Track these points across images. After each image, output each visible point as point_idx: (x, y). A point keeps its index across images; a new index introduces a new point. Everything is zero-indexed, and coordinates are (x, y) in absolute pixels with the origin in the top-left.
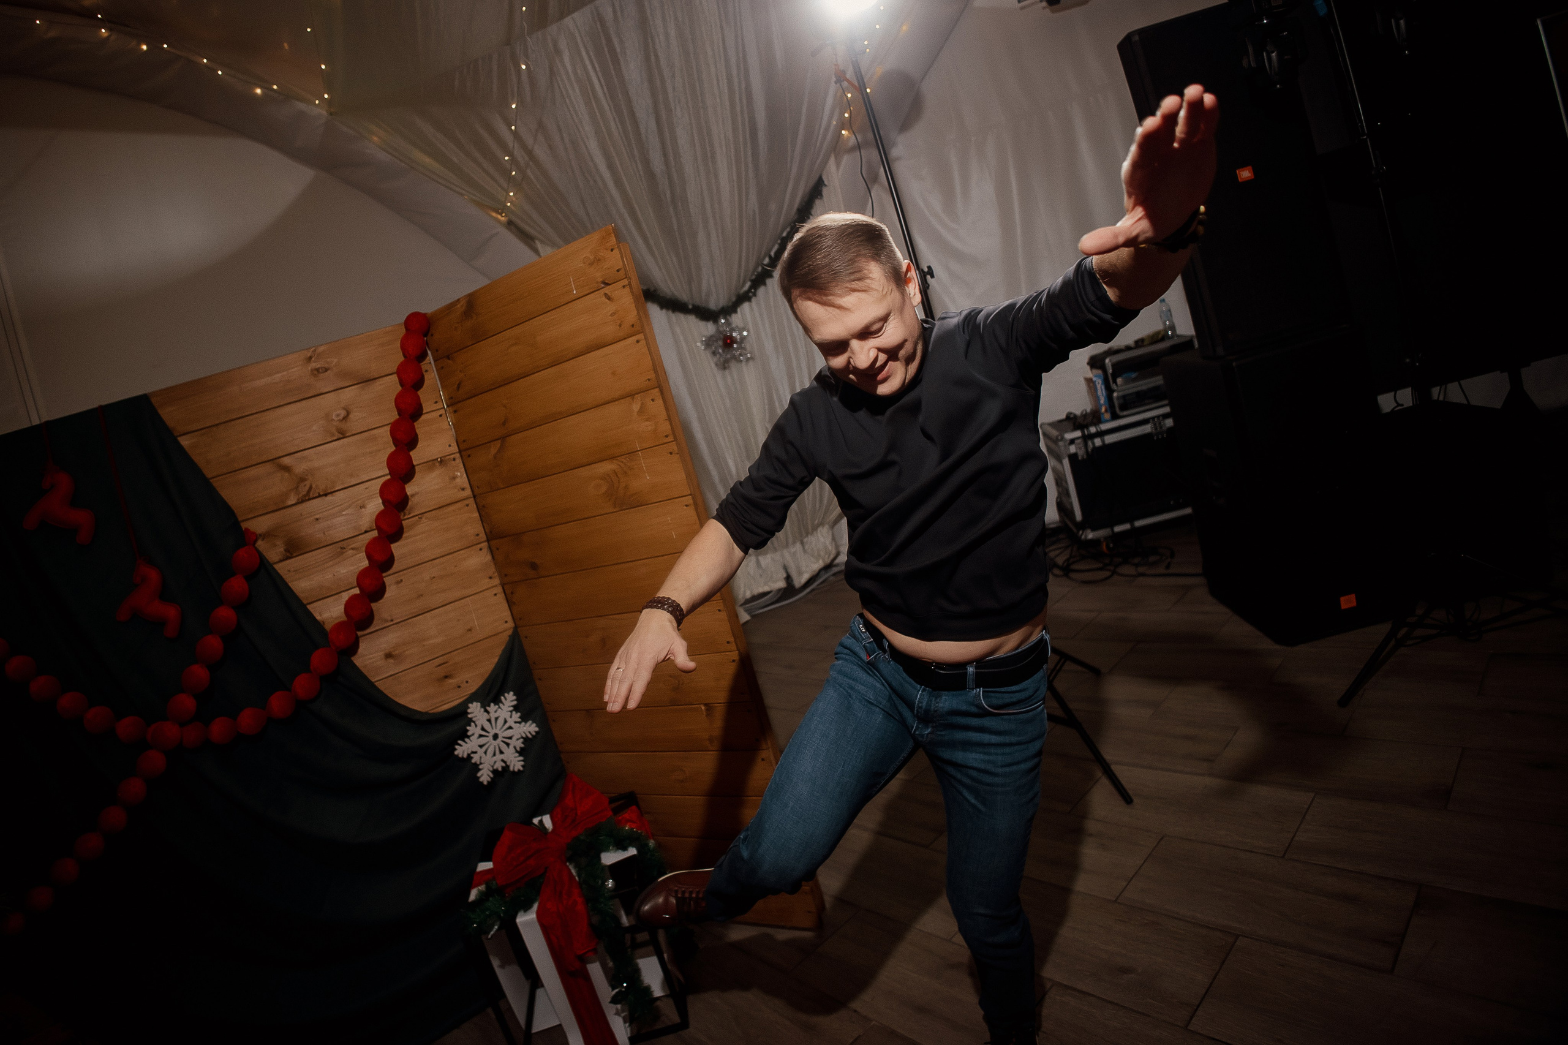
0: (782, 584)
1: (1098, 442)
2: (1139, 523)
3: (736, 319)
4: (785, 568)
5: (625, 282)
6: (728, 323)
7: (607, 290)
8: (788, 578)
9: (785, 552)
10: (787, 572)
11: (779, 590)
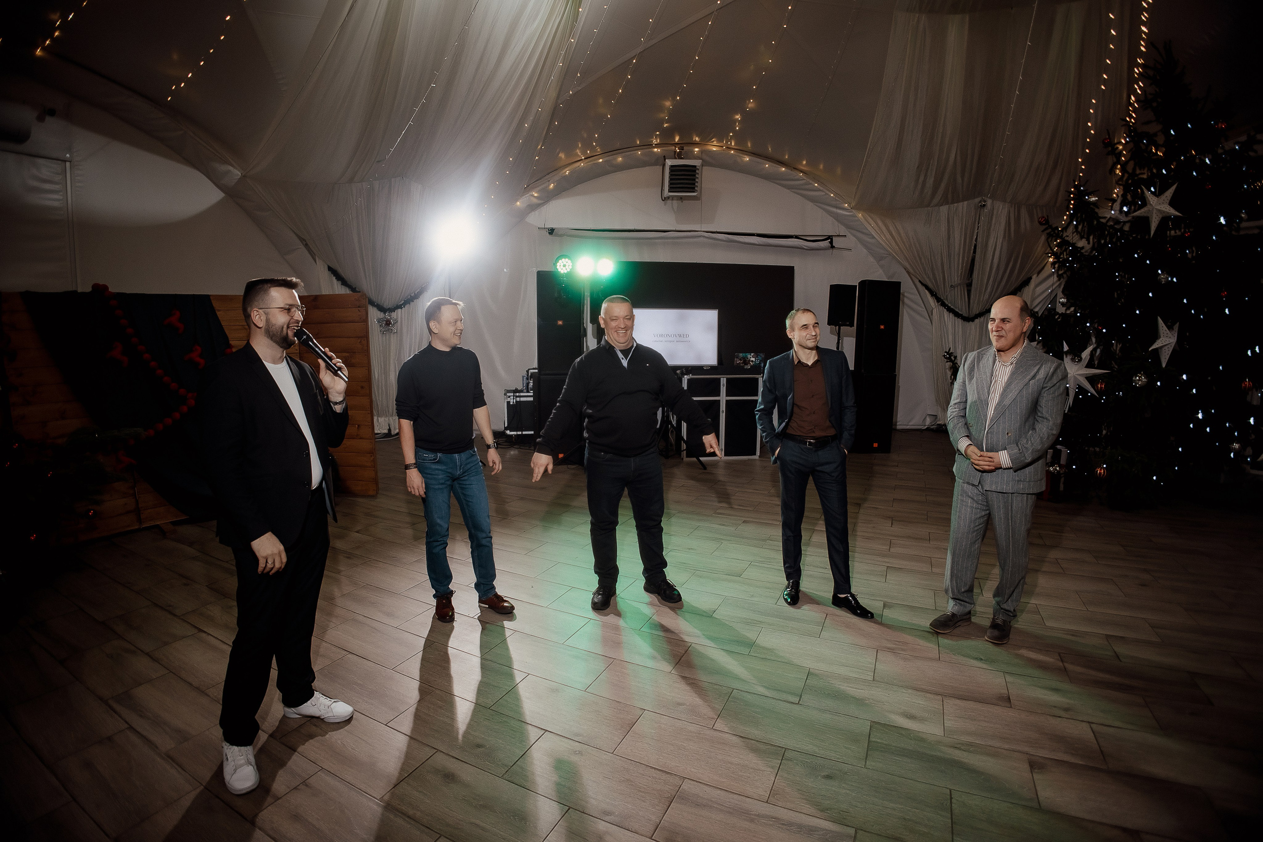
0: (386, 431)
1: (518, 399)
2: (524, 433)
3: (394, 315)
4: (389, 425)
5: (365, 308)
6: (390, 316)
7: (359, 308)
8: (390, 430)
9: (391, 418)
10: (389, 427)
11: (384, 434)
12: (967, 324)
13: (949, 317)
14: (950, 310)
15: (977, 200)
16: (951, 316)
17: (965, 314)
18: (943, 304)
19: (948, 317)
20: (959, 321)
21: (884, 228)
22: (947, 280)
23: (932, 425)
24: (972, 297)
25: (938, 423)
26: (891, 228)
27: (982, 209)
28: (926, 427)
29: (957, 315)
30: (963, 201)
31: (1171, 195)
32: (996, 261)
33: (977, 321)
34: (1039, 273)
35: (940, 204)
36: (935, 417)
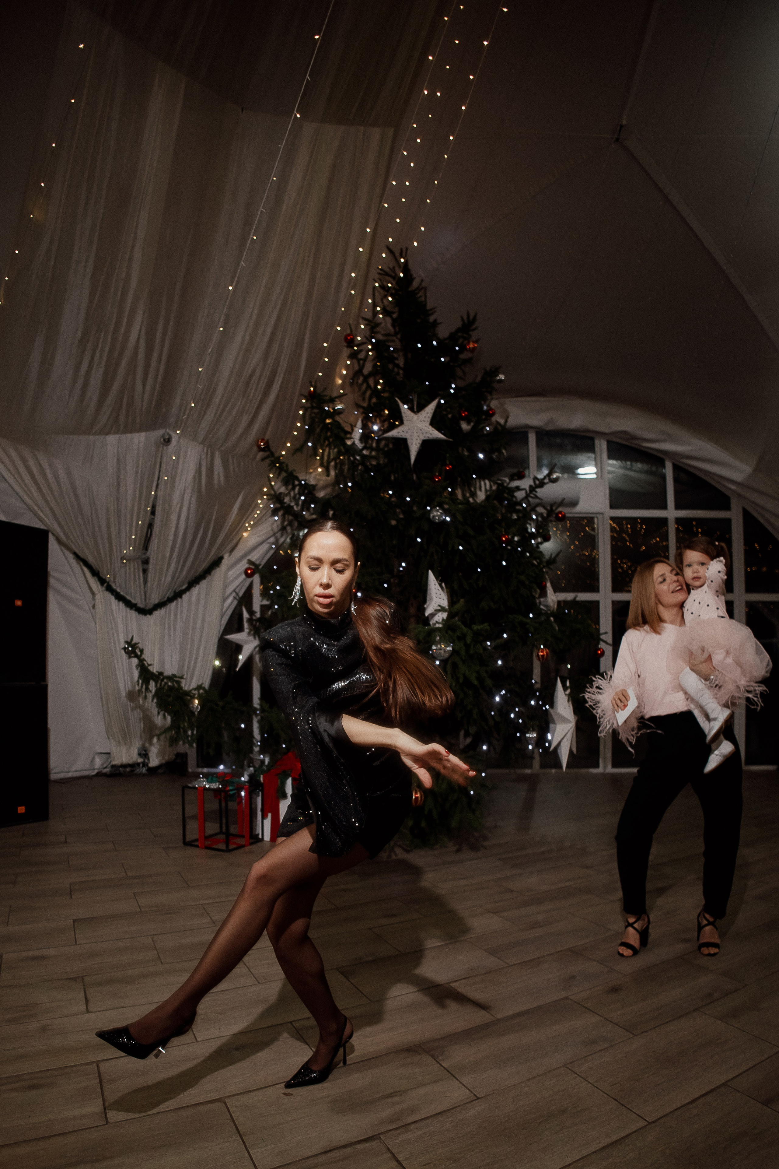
12: (142, 617)
13: (119, 608)
14: (119, 597)
15: (160, 432)
16: (121, 607)
17: (140, 605)
18: (110, 589)
19: (117, 607)
20: (133, 613)
21: (20, 465)
22: (114, 550)
23: (104, 768)
24: (149, 579)
25: (114, 763)
26: (32, 464)
27: (165, 447)
28: (96, 771)
29: (129, 604)
30: (140, 430)
31: (432, 412)
32: (182, 525)
33: (156, 613)
34: (231, 551)
35: (105, 431)
36: (106, 756)
